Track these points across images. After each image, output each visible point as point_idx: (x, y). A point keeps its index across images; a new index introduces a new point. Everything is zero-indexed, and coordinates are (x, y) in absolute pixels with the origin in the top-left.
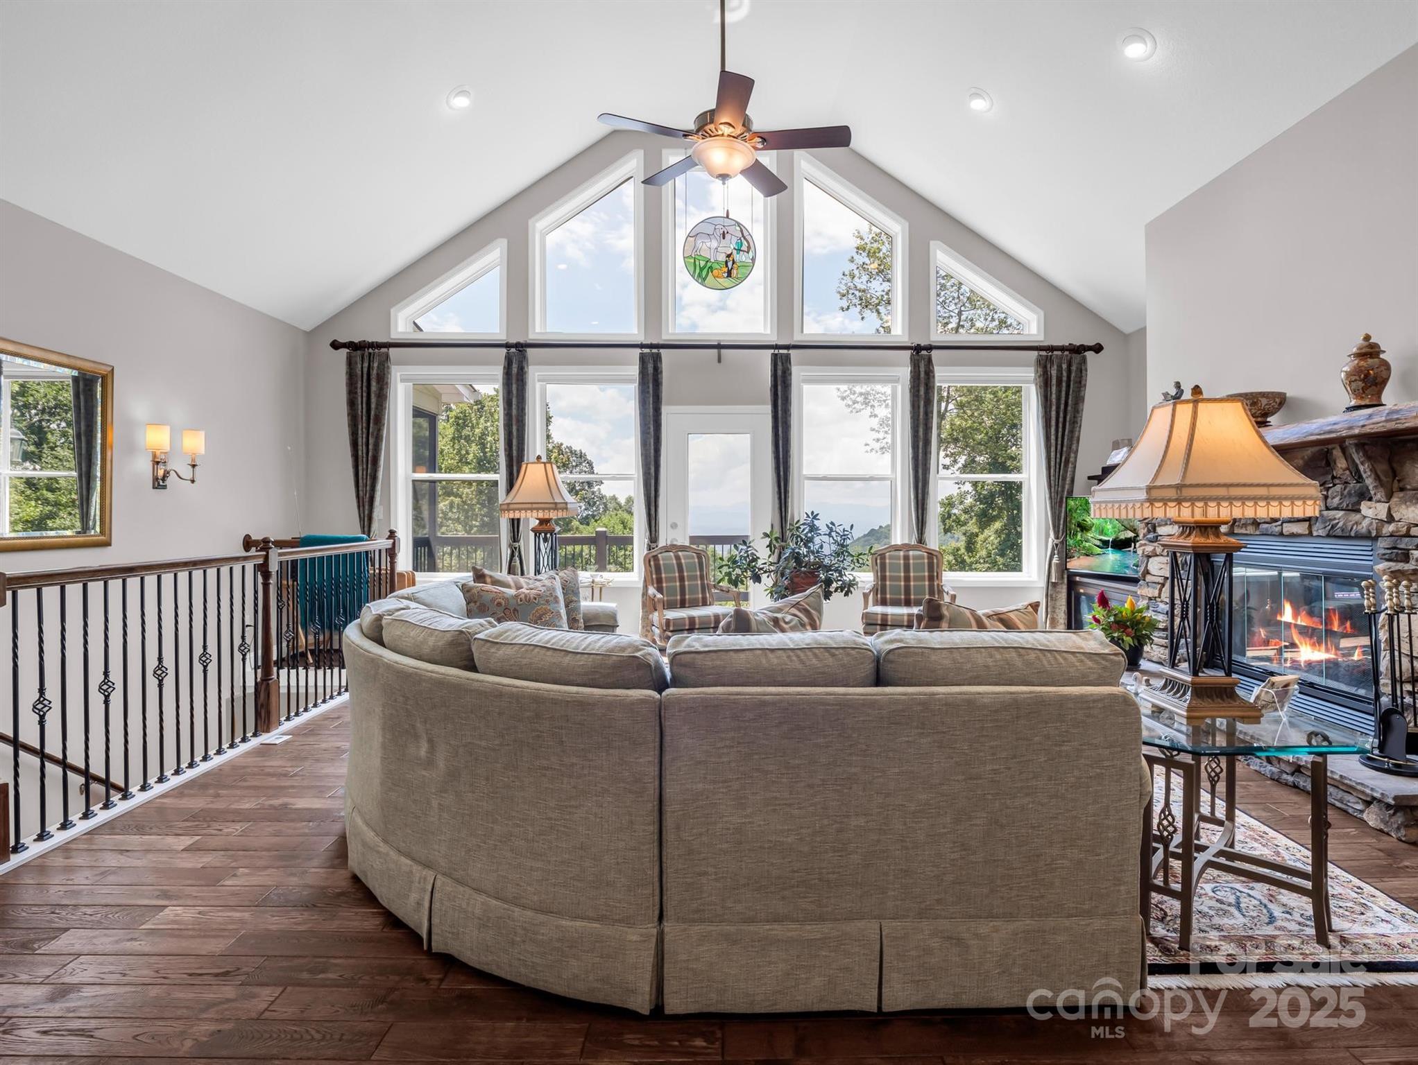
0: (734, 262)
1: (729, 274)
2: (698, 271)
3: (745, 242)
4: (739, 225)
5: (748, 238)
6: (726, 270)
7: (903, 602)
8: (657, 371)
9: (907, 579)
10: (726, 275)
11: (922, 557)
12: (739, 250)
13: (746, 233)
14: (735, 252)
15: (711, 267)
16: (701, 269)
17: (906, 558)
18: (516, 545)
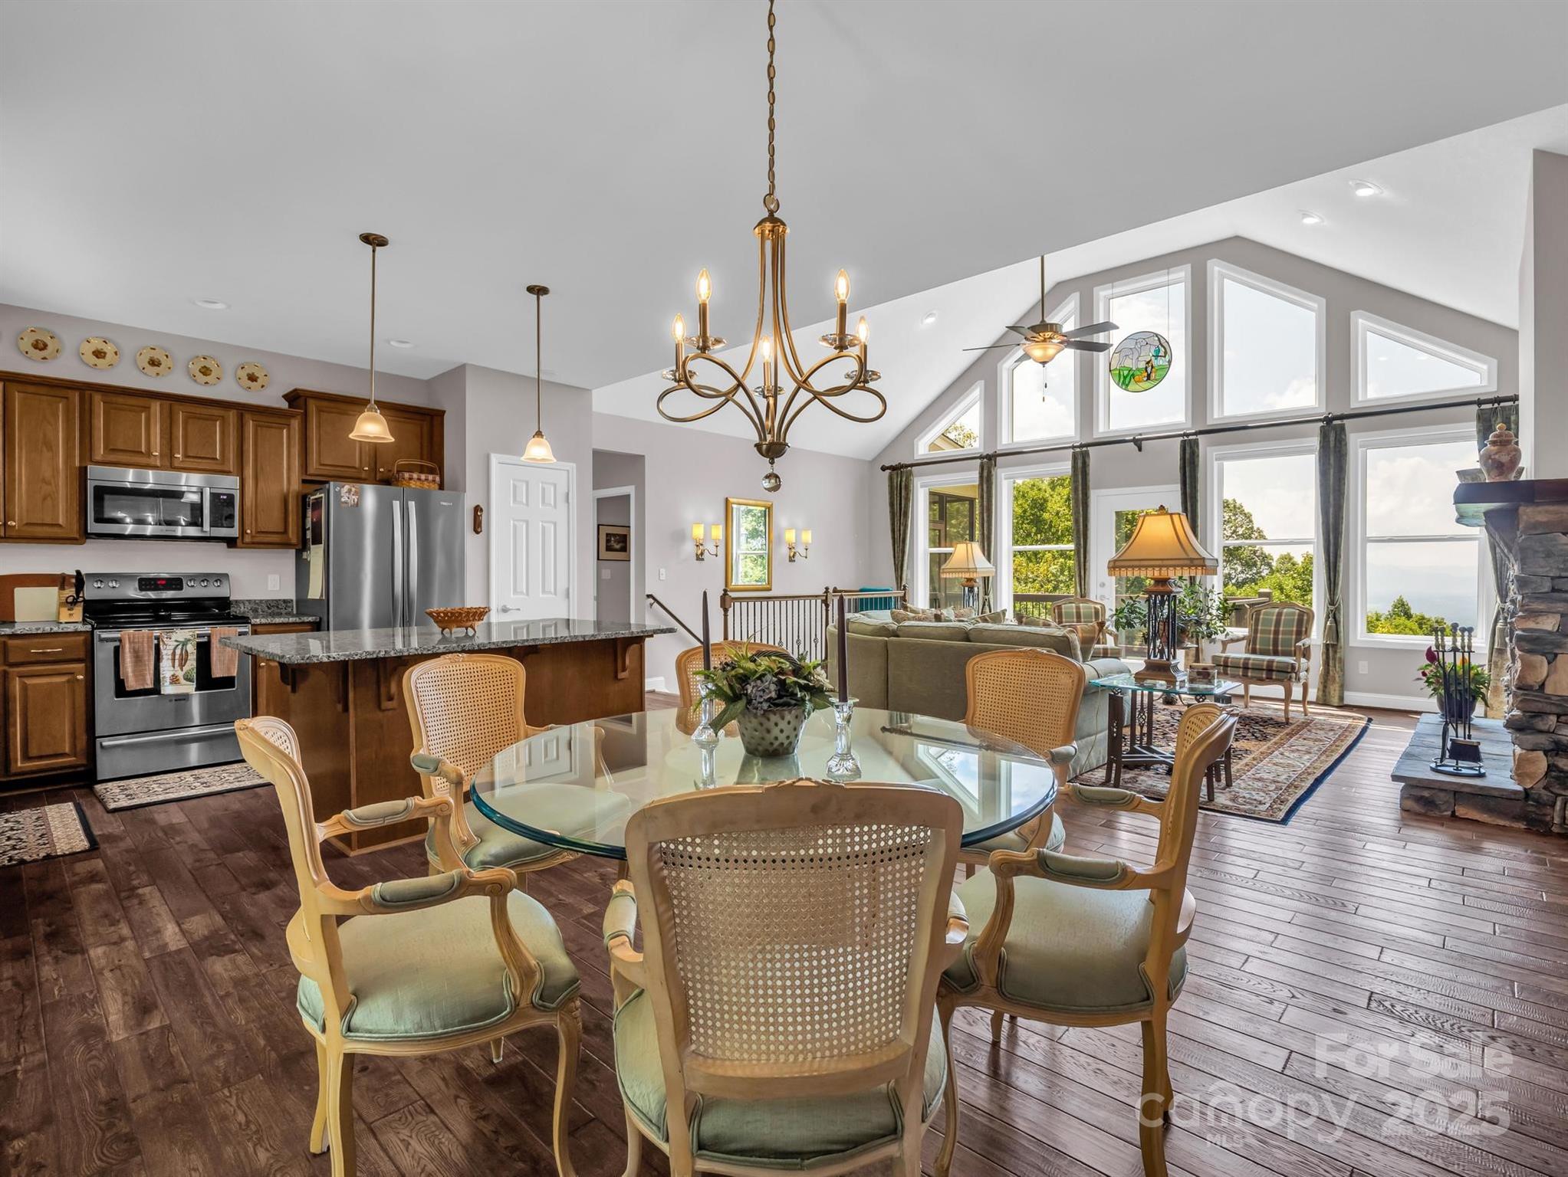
0: (1152, 367)
1: (1149, 377)
2: (1122, 380)
3: (1162, 348)
4: (1157, 335)
5: (1165, 345)
6: (1146, 374)
7: (1271, 652)
8: (1085, 465)
9: (1276, 632)
10: (1145, 379)
11: (1293, 614)
12: (1157, 356)
13: (1162, 341)
14: (1153, 358)
15: (1133, 375)
16: (1125, 378)
17: (1280, 614)
18: (987, 597)
